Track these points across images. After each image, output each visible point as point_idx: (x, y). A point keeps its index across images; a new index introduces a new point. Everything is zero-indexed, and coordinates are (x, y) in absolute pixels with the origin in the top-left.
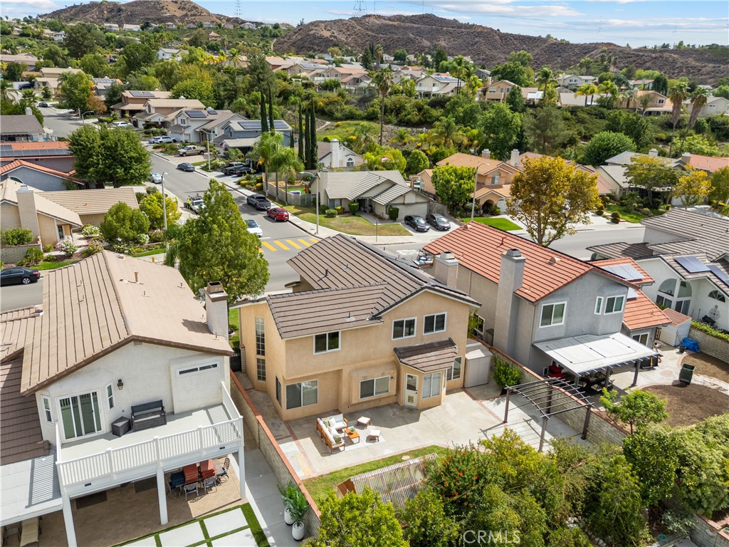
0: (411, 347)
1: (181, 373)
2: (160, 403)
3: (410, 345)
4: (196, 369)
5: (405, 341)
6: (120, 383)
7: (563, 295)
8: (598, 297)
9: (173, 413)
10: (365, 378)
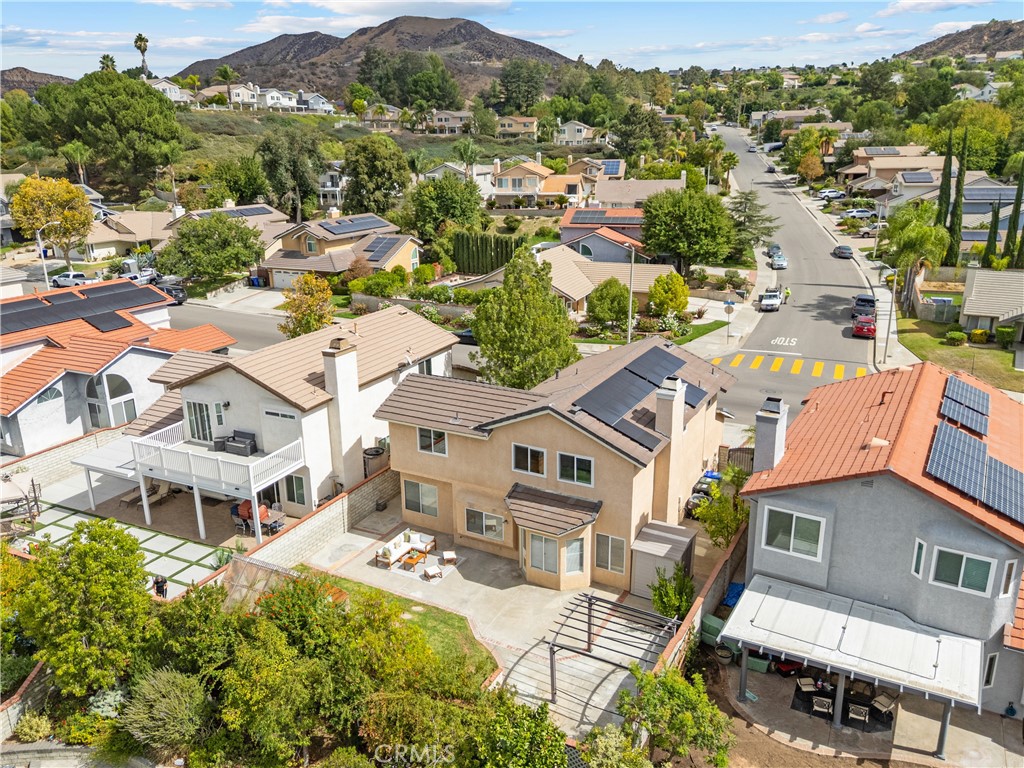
0: (539, 491)
1: (267, 413)
2: (252, 437)
3: (538, 488)
4: (277, 415)
5: (527, 477)
6: (227, 405)
7: (820, 504)
8: (918, 540)
9: (263, 451)
10: (471, 505)
